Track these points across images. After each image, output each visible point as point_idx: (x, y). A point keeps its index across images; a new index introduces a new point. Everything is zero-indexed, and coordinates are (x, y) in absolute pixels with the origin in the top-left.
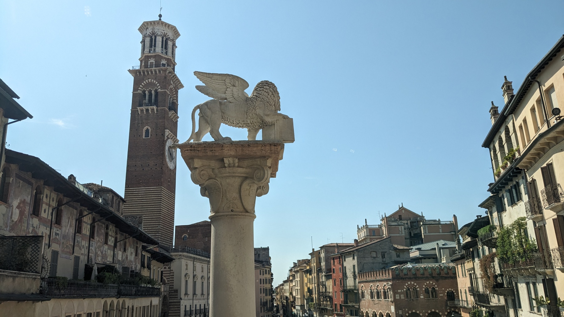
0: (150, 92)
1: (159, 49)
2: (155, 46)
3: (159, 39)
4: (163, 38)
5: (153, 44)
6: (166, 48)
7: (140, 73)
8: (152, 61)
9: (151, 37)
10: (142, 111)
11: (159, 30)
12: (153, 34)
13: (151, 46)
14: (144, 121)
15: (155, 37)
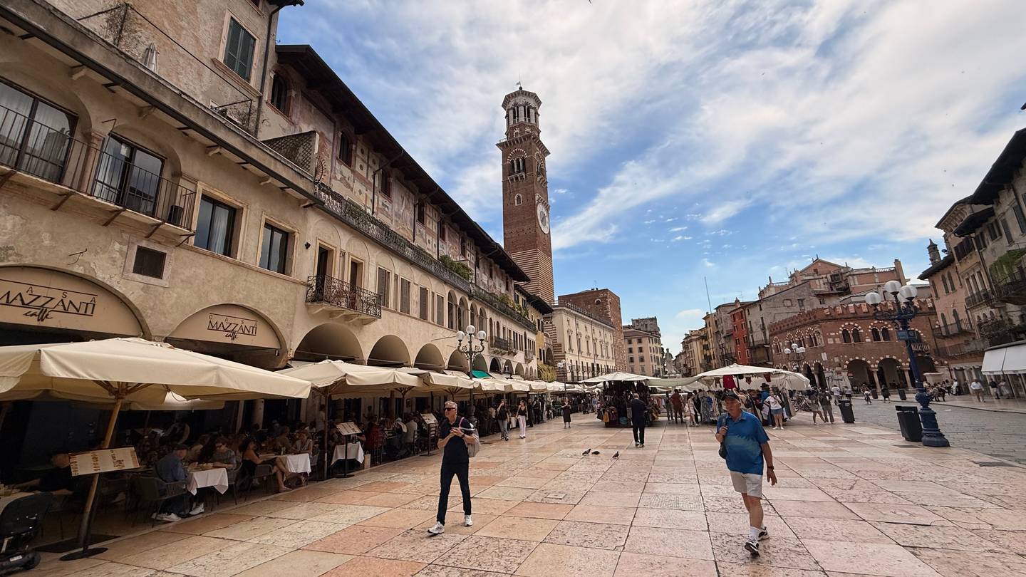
0: (518, 160)
1: (522, 119)
2: (518, 117)
3: (521, 109)
4: (525, 107)
5: (516, 115)
6: (529, 116)
7: (507, 145)
8: (517, 131)
9: (514, 109)
10: (512, 180)
11: (521, 100)
12: (515, 104)
13: (514, 117)
14: (515, 189)
15: (518, 107)
